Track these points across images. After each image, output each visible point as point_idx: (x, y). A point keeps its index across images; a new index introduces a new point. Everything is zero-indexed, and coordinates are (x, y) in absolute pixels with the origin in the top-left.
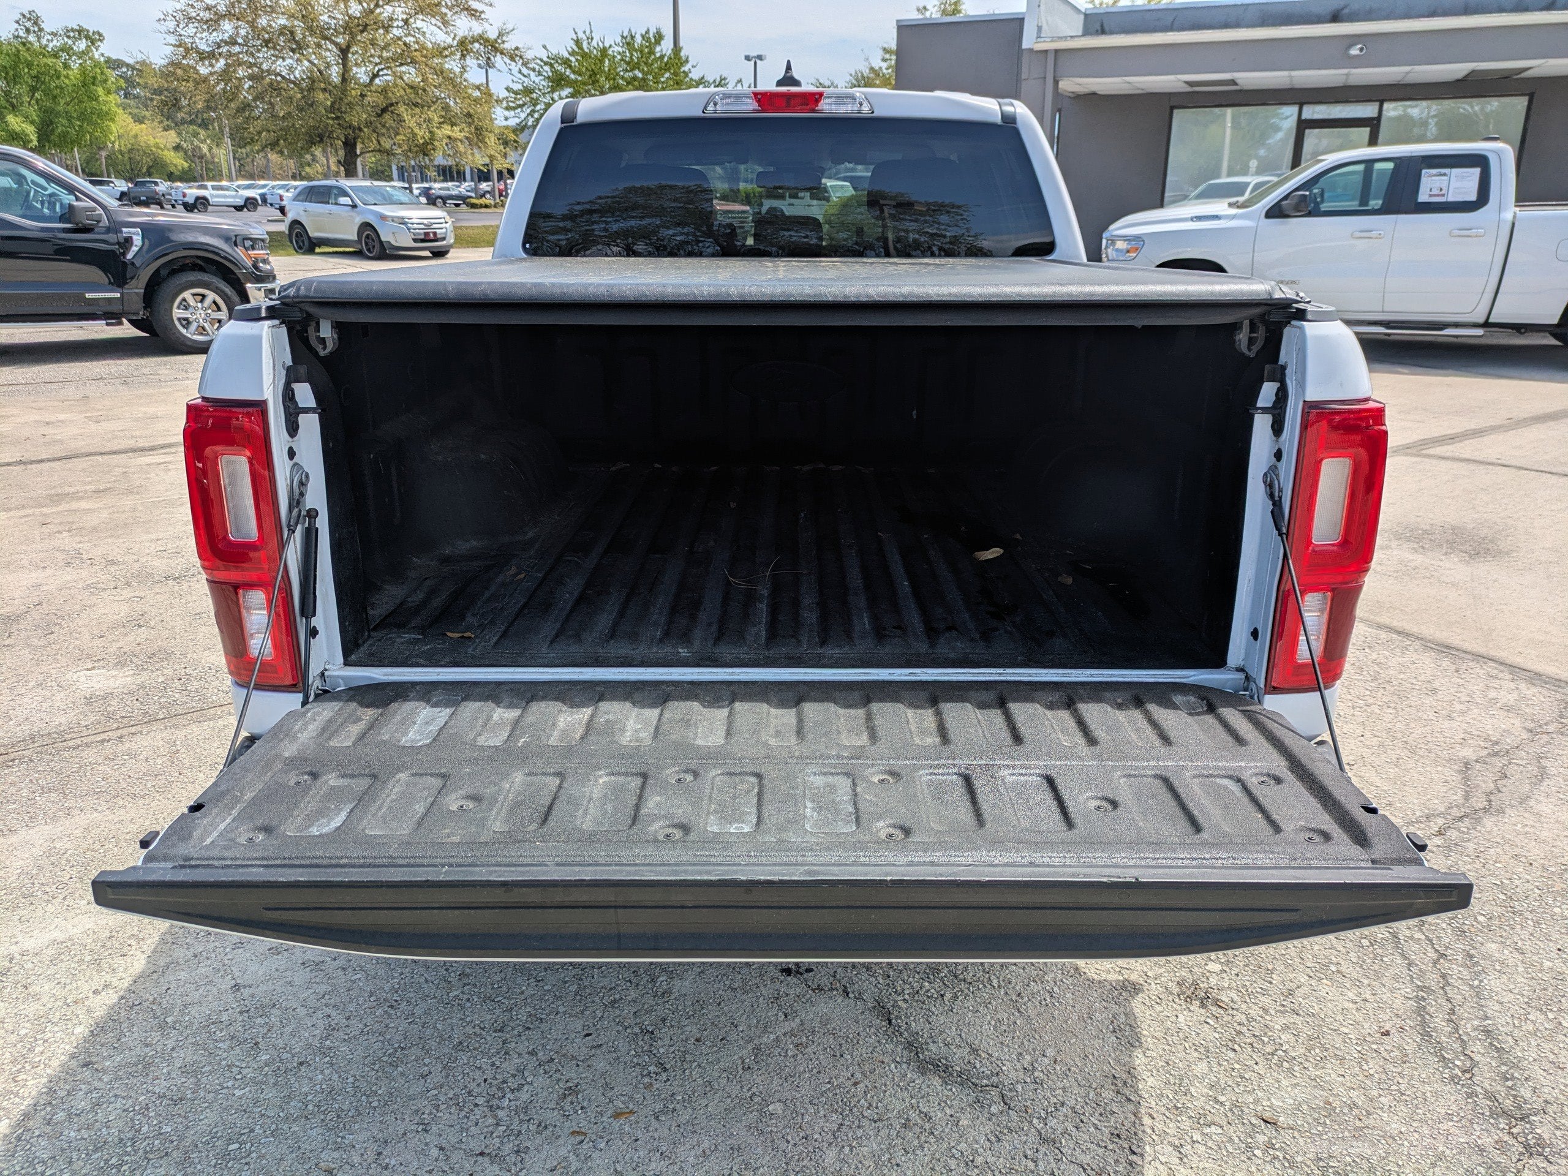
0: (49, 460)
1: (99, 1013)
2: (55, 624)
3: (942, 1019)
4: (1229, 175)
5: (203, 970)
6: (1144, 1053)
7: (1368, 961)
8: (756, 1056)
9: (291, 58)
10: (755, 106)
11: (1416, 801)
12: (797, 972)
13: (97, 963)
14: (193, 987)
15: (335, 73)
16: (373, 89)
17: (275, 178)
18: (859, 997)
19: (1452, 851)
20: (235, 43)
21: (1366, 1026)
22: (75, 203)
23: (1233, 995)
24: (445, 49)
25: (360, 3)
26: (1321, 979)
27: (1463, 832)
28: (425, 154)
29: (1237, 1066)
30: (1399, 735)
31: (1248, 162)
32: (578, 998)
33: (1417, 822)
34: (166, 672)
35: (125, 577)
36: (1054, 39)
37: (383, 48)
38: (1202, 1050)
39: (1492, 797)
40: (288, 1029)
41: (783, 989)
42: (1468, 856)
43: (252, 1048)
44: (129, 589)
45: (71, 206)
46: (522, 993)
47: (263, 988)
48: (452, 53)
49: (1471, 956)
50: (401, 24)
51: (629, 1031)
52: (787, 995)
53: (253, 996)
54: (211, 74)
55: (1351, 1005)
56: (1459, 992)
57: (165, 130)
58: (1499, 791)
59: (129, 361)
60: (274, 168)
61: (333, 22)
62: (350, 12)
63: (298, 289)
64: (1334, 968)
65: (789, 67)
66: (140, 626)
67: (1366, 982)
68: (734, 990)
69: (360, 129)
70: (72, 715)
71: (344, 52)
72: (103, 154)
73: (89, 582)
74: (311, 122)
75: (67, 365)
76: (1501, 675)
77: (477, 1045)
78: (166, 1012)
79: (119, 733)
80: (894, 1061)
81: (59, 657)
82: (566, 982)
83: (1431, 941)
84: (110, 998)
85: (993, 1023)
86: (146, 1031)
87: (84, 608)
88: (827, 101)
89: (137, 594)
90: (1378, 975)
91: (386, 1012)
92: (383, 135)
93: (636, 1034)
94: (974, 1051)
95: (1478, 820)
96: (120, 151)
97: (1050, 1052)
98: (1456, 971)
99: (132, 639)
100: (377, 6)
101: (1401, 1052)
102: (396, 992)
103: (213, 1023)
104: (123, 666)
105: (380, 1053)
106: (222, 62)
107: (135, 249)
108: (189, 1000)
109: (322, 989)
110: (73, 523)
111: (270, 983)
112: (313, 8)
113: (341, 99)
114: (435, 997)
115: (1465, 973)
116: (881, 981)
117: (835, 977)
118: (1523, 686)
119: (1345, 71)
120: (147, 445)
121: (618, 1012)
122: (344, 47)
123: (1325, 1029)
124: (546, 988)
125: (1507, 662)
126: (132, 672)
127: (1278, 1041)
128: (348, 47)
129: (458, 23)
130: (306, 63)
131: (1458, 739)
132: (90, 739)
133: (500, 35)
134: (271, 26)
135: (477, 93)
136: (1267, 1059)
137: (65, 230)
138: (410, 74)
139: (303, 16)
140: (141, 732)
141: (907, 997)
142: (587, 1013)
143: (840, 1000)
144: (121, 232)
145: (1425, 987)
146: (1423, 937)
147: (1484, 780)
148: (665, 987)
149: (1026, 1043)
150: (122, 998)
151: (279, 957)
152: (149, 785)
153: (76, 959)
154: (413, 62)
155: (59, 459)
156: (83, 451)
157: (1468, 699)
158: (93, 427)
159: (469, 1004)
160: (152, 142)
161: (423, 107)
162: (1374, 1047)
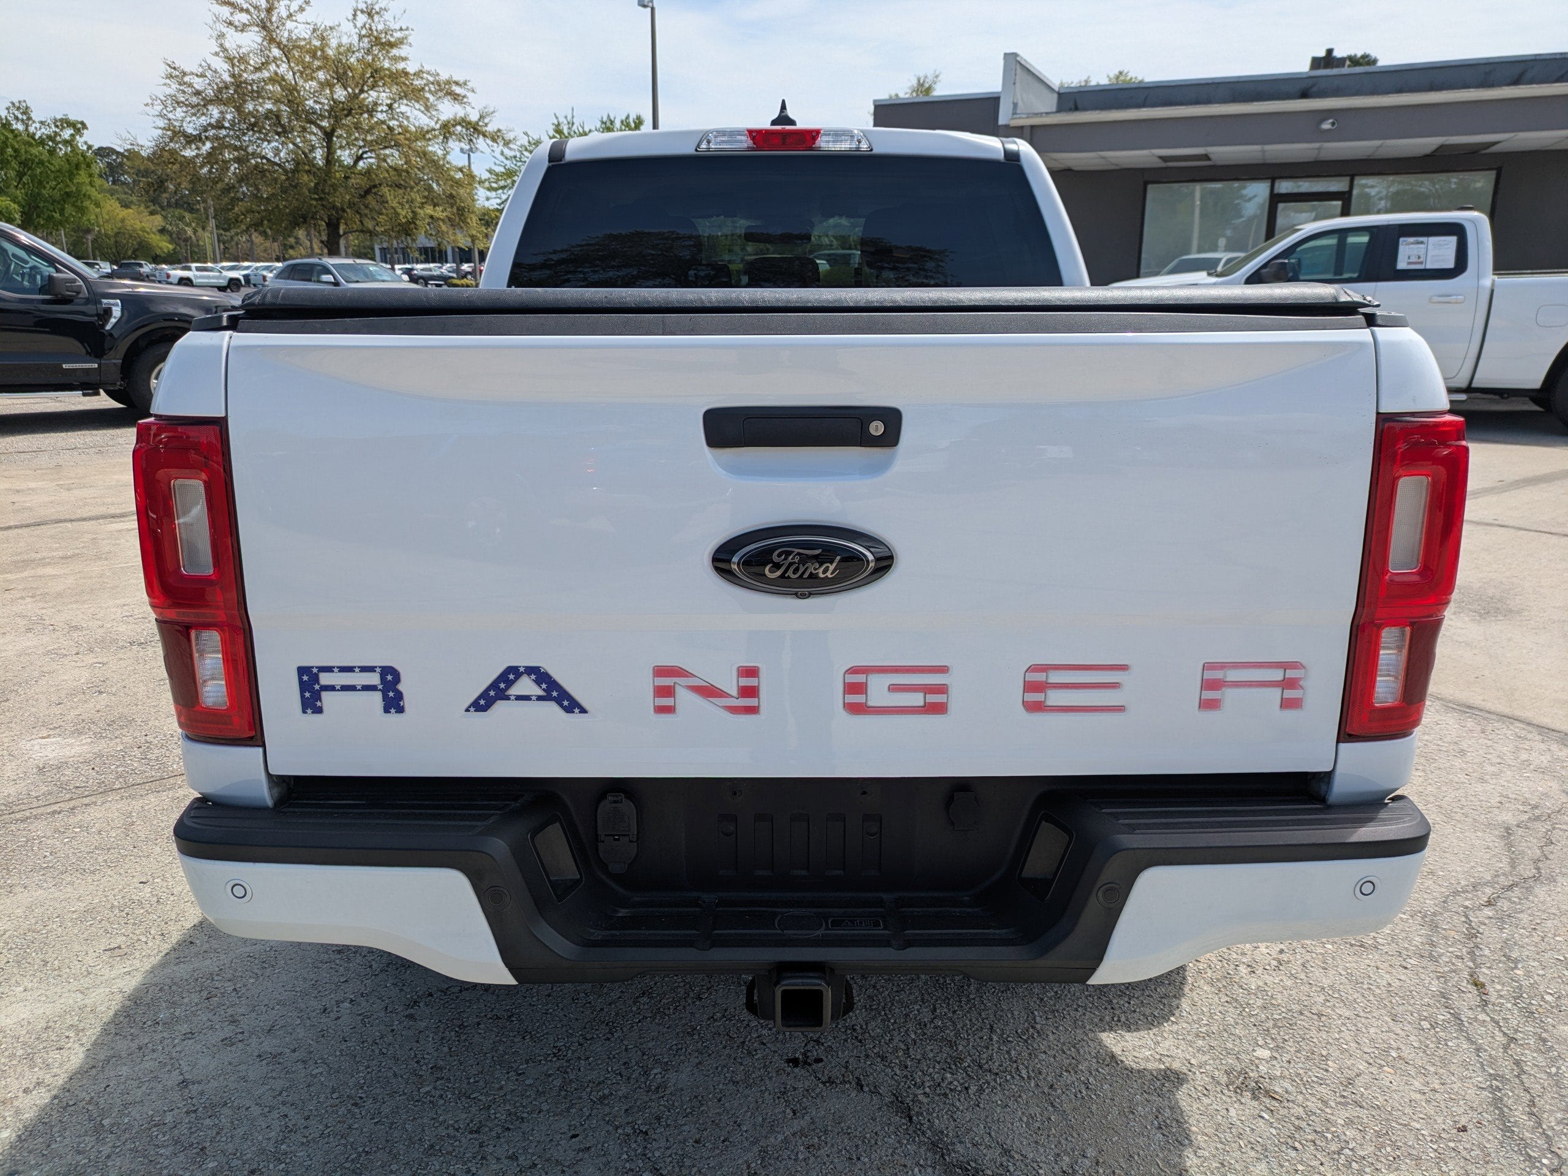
0: (16, 527)
1: (28, 1115)
2: (11, 691)
3: (968, 1116)
4: (1199, 252)
5: (148, 1065)
6: (1195, 1152)
7: (1432, 1046)
8: (763, 1159)
9: (277, 141)
10: (750, 143)
11: (1459, 869)
12: (805, 1063)
13: (30, 1058)
14: (135, 1084)
15: (319, 155)
16: (356, 171)
17: (259, 260)
18: (875, 1091)
19: (1506, 923)
20: (223, 127)
21: (1440, 1120)
22: (55, 275)
23: (1287, 1084)
24: (428, 132)
25: (346, 89)
26: (1382, 1066)
27: (1514, 902)
28: (407, 234)
29: (1300, 1167)
30: (1431, 799)
31: (1217, 240)
32: (563, 1093)
33: (1463, 892)
34: (125, 739)
35: (88, 643)
36: (1030, 115)
37: (368, 132)
38: (1259, 1148)
39: (1540, 865)
40: (240, 1132)
41: (790, 1082)
42: (1524, 928)
43: (198, 1154)
44: (92, 655)
45: (50, 278)
46: (501, 1088)
47: (214, 1084)
48: (435, 137)
49: (1544, 1041)
50: (385, 108)
51: (620, 1131)
52: (795, 1089)
53: (202, 1093)
54: (197, 156)
55: (1418, 1096)
56: (1537, 1081)
57: (152, 213)
58: (1547, 859)
59: (105, 431)
60: (258, 251)
61: (317, 107)
62: (335, 97)
63: (265, 296)
64: (1394, 1054)
65: (783, 107)
66: (100, 692)
67: (1432, 1069)
68: (736, 1083)
69: (343, 210)
70: (21, 786)
71: (329, 135)
72: (90, 237)
73: (50, 648)
74: (295, 203)
75: (42, 435)
76: (1530, 736)
77: (451, 1149)
78: (103, 1114)
79: (72, 804)
80: (918, 1164)
81: (13, 725)
82: (550, 1076)
83: (1497, 1023)
84: (42, 1097)
85: (1025, 1119)
86: (80, 1136)
87: (43, 674)
88: (825, 138)
89: (100, 660)
90: (1444, 1062)
91: (349, 1111)
92: (366, 215)
93: (628, 1135)
94: (1006, 1152)
95: (1529, 890)
96: (106, 235)
97: (1091, 1152)
98: (1529, 1057)
99: (91, 705)
100: (362, 91)
101: (1482, 1151)
102: (362, 1088)
103: (155, 1126)
104: (80, 734)
105: (342, 1159)
106: (208, 145)
107: (113, 321)
108: (130, 1099)
109: (279, 1085)
110: (37, 588)
111: (221, 1078)
112: (298, 92)
113: (325, 181)
114: (405, 1094)
115: (1540, 1059)
116: (898, 1072)
117: (847, 1067)
118: (1554, 747)
119: (1317, 145)
120: (118, 511)
121: (607, 1110)
122: (328, 130)
123: (1394, 1124)
124: (527, 1082)
125: (1535, 722)
126: (89, 740)
127: (1343, 1137)
128: (333, 131)
129: (440, 107)
130: (291, 146)
131: (1494, 801)
132: (40, 811)
133: (482, 117)
134: (257, 111)
135: (459, 175)
136: (1333, 1159)
137: (44, 302)
138: (394, 157)
139: (289, 101)
140: (95, 803)
141: (927, 1090)
142: (573, 1111)
143: (853, 1095)
144: (101, 303)
145: (1498, 1075)
146: (1488, 1019)
147: (1529, 845)
148: (659, 1080)
149: (1063, 1141)
150: (55, 1097)
151: (233, 1048)
152: (100, 859)
153: (6, 1053)
154: (397, 145)
155: (27, 526)
156: (53, 518)
157: (1499, 760)
158: (65, 495)
159: (441, 1102)
160: (138, 226)
161: (405, 188)
162: (1452, 1144)
